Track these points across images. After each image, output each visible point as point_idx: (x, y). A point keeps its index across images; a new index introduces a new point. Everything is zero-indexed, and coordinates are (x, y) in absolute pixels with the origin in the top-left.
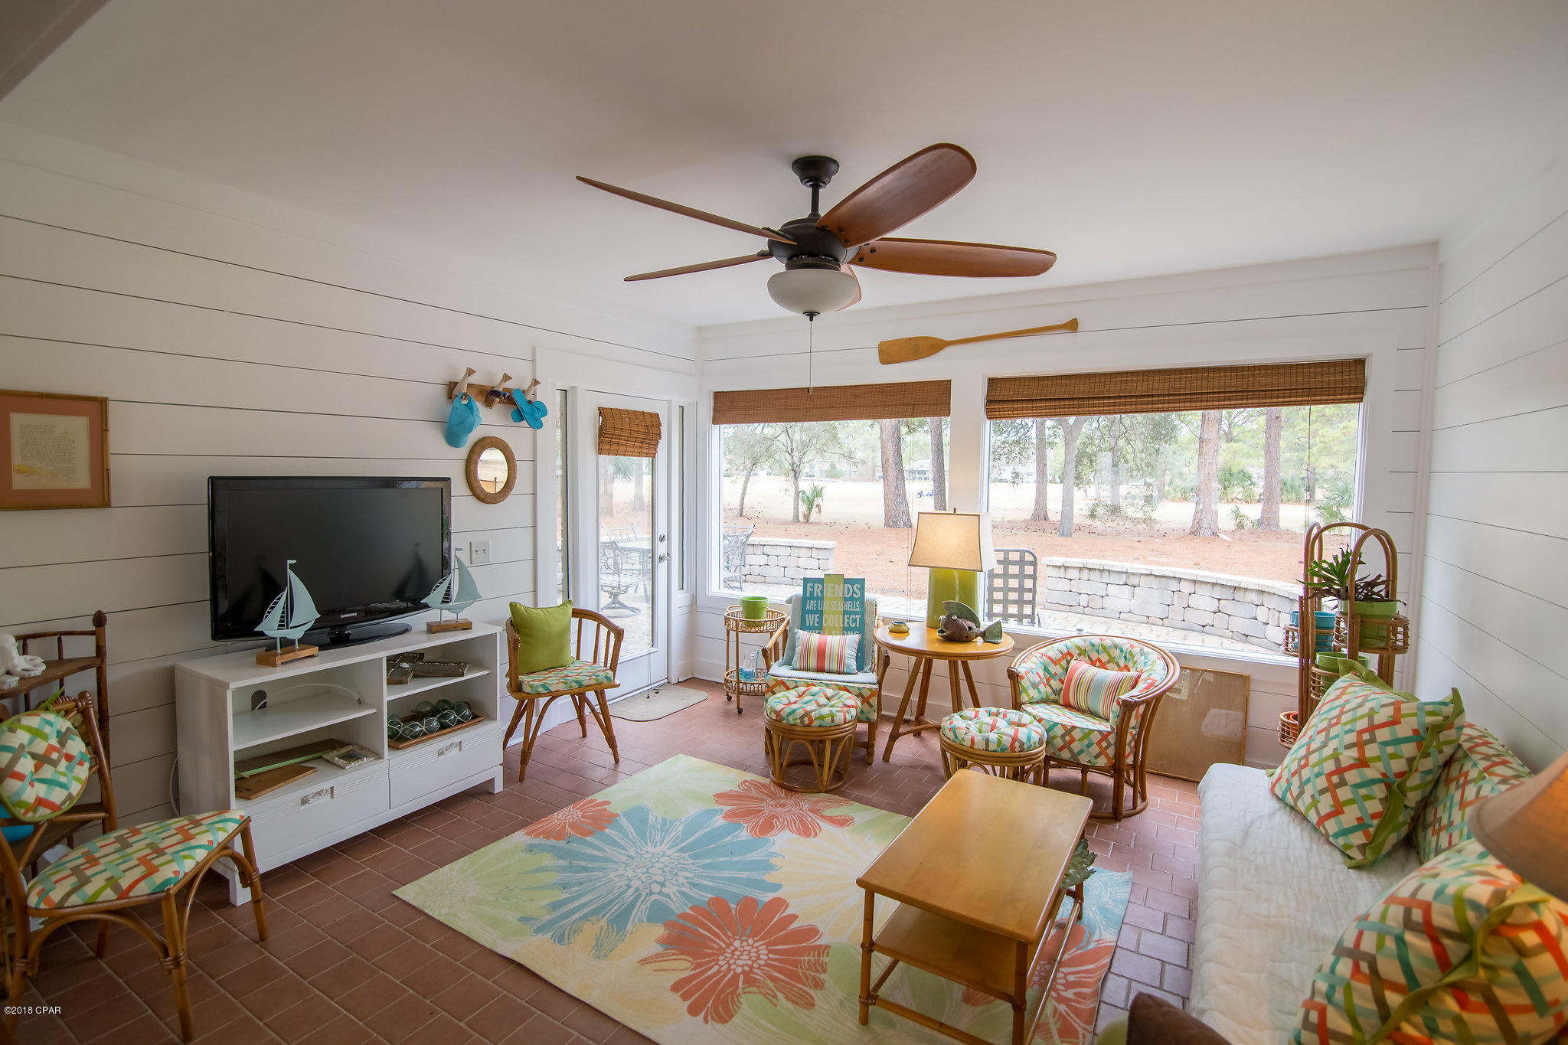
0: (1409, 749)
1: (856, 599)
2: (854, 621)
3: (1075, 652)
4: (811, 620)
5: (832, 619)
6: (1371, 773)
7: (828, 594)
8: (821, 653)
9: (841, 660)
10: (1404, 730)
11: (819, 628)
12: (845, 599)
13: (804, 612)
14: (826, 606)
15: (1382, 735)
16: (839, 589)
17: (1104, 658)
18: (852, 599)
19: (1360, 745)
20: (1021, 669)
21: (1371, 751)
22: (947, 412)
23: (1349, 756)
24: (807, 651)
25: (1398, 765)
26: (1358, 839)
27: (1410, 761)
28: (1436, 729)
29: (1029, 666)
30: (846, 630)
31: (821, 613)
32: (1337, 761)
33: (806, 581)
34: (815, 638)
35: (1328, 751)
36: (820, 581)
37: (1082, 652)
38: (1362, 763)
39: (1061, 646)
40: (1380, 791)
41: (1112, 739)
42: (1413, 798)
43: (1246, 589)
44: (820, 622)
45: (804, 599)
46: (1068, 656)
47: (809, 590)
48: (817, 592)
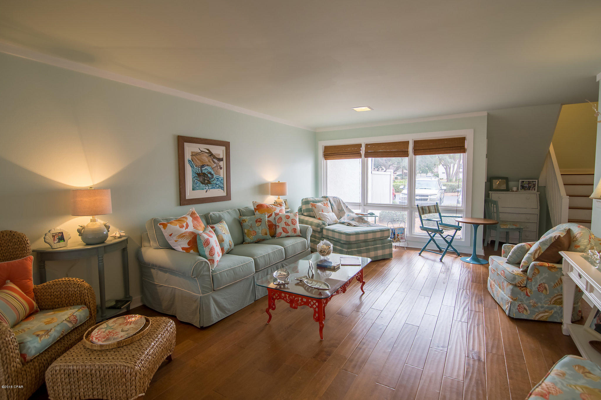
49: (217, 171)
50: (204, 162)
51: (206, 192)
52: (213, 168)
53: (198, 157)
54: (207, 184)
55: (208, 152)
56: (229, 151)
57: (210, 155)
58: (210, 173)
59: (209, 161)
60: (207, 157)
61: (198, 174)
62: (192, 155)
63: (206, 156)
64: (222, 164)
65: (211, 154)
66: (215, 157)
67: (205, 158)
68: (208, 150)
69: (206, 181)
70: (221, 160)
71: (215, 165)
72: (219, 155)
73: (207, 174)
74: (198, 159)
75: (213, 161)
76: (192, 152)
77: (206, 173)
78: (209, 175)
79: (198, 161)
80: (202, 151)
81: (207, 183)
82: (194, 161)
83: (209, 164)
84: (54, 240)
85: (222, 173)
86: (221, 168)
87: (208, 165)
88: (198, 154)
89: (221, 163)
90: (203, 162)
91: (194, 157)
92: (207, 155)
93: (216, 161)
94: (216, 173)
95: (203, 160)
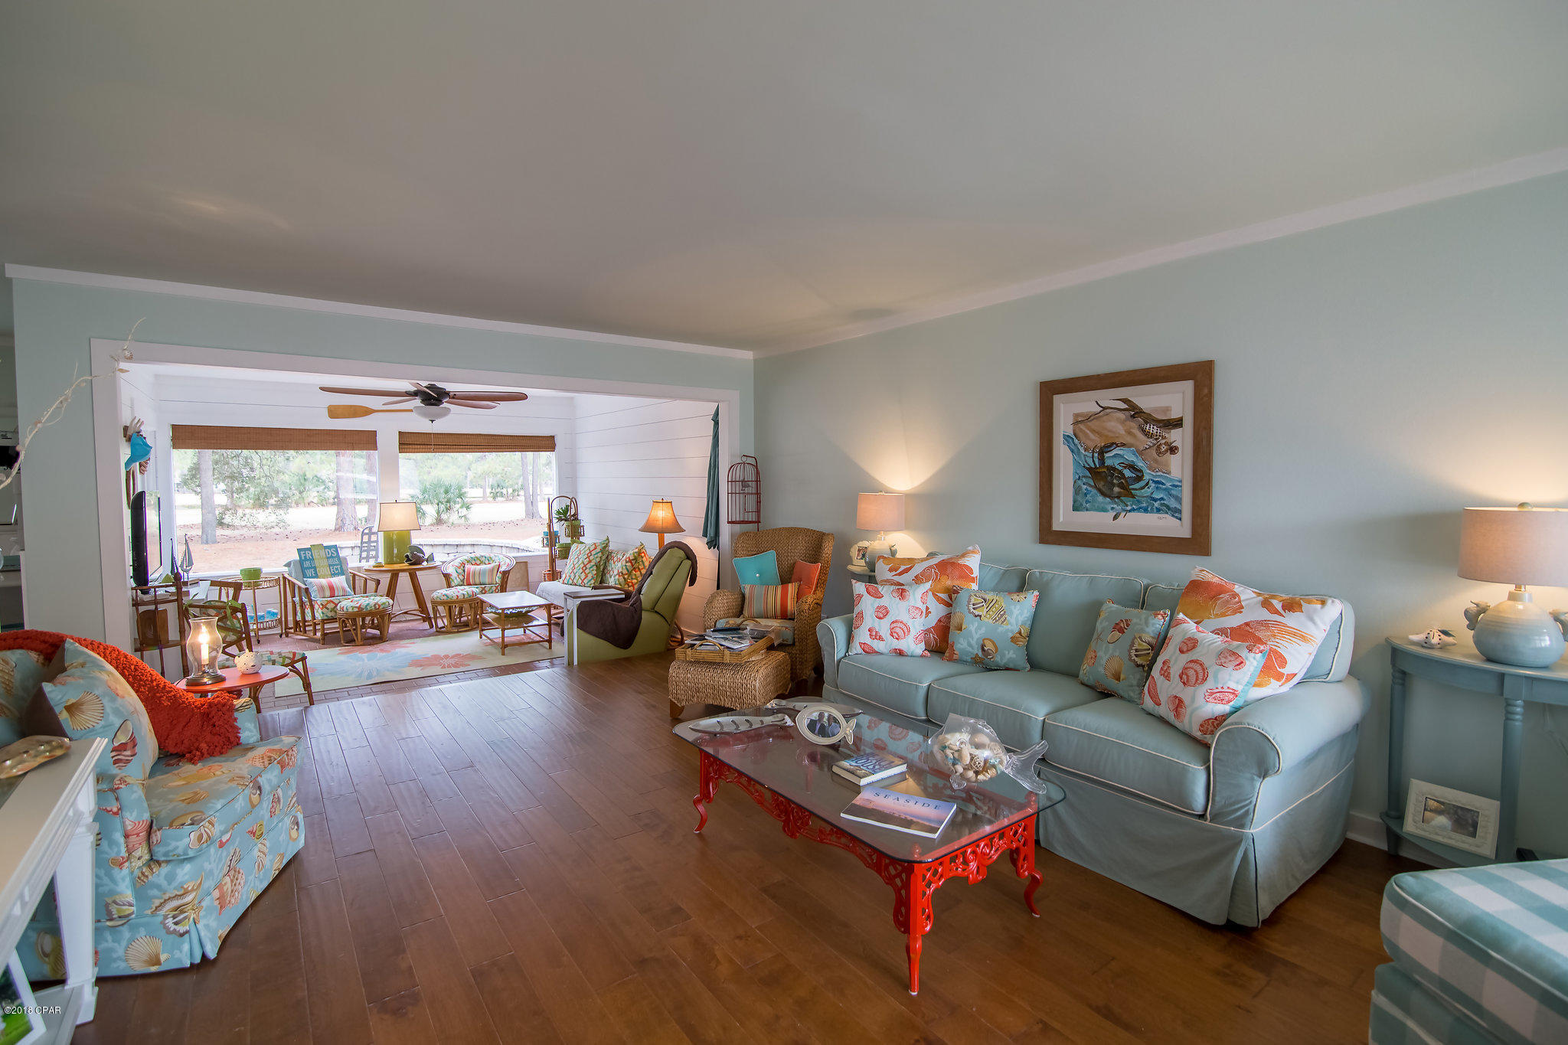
0: (600, 555)
1: (335, 557)
2: (337, 569)
3: (466, 562)
4: (309, 572)
5: (323, 569)
6: (592, 564)
7: (316, 555)
8: (332, 588)
9: (344, 590)
10: (598, 550)
11: (317, 577)
12: (328, 558)
13: (303, 570)
14: (317, 563)
15: (593, 553)
16: (322, 553)
17: (478, 562)
18: (332, 557)
19: (588, 557)
20: (448, 571)
21: (591, 558)
22: (375, 448)
23: (586, 562)
24: (321, 588)
25: (598, 560)
26: (593, 581)
27: (601, 557)
28: (604, 548)
29: (450, 570)
30: (333, 575)
31: (315, 568)
32: (584, 563)
33: (299, 550)
34: (323, 581)
35: (580, 562)
36: (309, 549)
37: (468, 562)
38: (590, 561)
39: (459, 560)
40: (595, 568)
41: (499, 588)
42: (602, 567)
43: (464, 545)
44: (316, 573)
45: (301, 562)
46: (463, 564)
47: (303, 556)
48: (308, 555)
49: (1156, 461)
50: (1112, 437)
51: (1115, 518)
52: (1140, 453)
53: (1093, 424)
54: (1118, 497)
55: (1125, 406)
56: (1206, 391)
57: (1133, 416)
58: (1132, 467)
59: (1129, 433)
60: (1123, 422)
61: (1090, 469)
62: (1076, 423)
63: (1118, 419)
64: (1181, 437)
65: (1134, 412)
66: (1148, 419)
67: (1117, 426)
68: (1125, 401)
69: (1116, 489)
70: (1178, 423)
71: (1150, 442)
72: (1167, 409)
73: (1120, 468)
74: (1093, 431)
75: (1143, 431)
76: (1076, 415)
77: (1118, 467)
78: (1127, 473)
79: (1092, 436)
80: (1104, 408)
81: (1119, 493)
82: (1080, 435)
83: (1128, 439)
84: (858, 555)
85: (1179, 467)
86: (1173, 450)
87: (1123, 445)
88: (1092, 418)
89: (1175, 436)
90: (1107, 436)
91: (1082, 426)
92: (1121, 415)
93: (1153, 429)
94: (1156, 465)
95: (1110, 431)
